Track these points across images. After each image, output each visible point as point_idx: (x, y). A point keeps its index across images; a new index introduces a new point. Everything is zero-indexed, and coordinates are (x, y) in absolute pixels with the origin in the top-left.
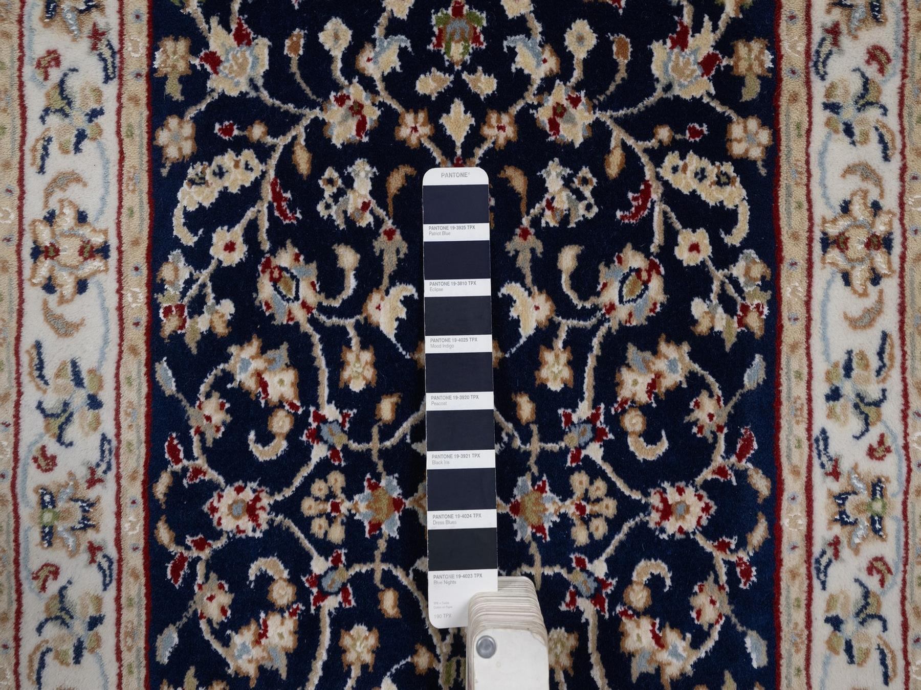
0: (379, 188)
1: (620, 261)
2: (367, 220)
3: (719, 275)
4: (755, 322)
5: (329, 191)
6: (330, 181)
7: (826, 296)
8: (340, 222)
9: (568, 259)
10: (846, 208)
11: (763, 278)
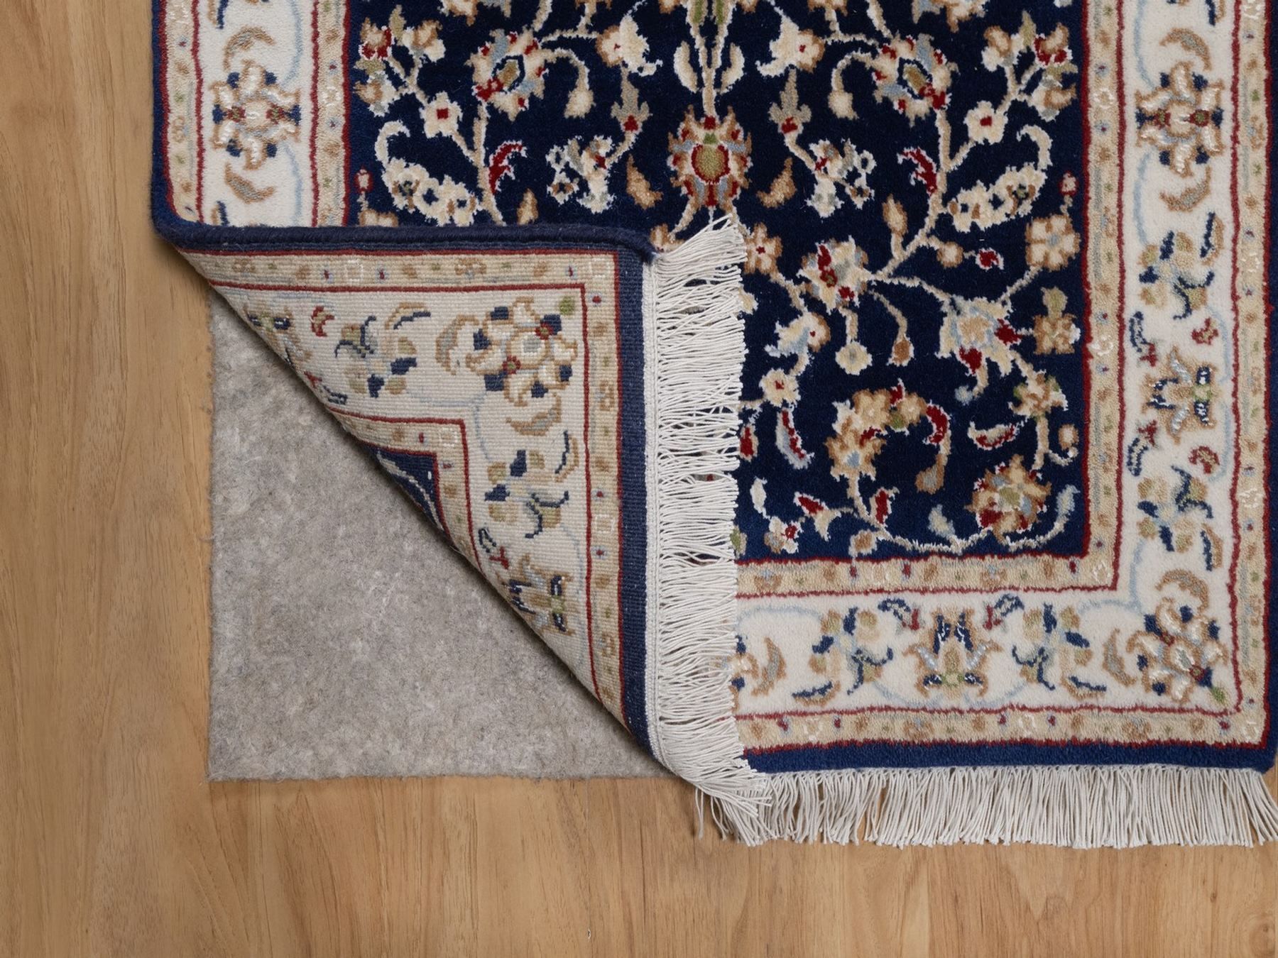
0: (805, 182)
1: (521, 102)
2: (818, 149)
3: (412, 87)
4: (372, 36)
5: (861, 182)
6: (860, 191)
7: (296, 61)
8: (850, 147)
9: (580, 102)
10: (271, 150)
11: (364, 83)
